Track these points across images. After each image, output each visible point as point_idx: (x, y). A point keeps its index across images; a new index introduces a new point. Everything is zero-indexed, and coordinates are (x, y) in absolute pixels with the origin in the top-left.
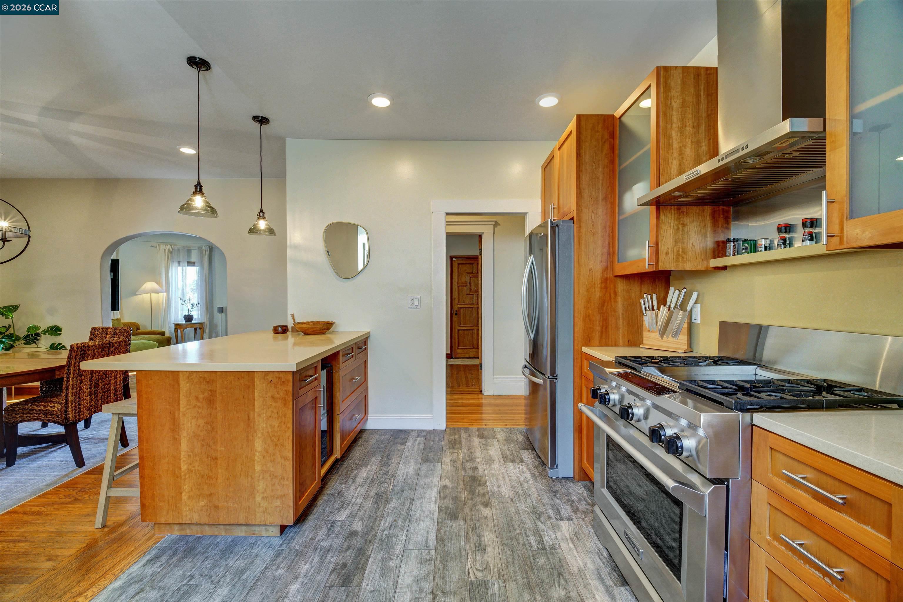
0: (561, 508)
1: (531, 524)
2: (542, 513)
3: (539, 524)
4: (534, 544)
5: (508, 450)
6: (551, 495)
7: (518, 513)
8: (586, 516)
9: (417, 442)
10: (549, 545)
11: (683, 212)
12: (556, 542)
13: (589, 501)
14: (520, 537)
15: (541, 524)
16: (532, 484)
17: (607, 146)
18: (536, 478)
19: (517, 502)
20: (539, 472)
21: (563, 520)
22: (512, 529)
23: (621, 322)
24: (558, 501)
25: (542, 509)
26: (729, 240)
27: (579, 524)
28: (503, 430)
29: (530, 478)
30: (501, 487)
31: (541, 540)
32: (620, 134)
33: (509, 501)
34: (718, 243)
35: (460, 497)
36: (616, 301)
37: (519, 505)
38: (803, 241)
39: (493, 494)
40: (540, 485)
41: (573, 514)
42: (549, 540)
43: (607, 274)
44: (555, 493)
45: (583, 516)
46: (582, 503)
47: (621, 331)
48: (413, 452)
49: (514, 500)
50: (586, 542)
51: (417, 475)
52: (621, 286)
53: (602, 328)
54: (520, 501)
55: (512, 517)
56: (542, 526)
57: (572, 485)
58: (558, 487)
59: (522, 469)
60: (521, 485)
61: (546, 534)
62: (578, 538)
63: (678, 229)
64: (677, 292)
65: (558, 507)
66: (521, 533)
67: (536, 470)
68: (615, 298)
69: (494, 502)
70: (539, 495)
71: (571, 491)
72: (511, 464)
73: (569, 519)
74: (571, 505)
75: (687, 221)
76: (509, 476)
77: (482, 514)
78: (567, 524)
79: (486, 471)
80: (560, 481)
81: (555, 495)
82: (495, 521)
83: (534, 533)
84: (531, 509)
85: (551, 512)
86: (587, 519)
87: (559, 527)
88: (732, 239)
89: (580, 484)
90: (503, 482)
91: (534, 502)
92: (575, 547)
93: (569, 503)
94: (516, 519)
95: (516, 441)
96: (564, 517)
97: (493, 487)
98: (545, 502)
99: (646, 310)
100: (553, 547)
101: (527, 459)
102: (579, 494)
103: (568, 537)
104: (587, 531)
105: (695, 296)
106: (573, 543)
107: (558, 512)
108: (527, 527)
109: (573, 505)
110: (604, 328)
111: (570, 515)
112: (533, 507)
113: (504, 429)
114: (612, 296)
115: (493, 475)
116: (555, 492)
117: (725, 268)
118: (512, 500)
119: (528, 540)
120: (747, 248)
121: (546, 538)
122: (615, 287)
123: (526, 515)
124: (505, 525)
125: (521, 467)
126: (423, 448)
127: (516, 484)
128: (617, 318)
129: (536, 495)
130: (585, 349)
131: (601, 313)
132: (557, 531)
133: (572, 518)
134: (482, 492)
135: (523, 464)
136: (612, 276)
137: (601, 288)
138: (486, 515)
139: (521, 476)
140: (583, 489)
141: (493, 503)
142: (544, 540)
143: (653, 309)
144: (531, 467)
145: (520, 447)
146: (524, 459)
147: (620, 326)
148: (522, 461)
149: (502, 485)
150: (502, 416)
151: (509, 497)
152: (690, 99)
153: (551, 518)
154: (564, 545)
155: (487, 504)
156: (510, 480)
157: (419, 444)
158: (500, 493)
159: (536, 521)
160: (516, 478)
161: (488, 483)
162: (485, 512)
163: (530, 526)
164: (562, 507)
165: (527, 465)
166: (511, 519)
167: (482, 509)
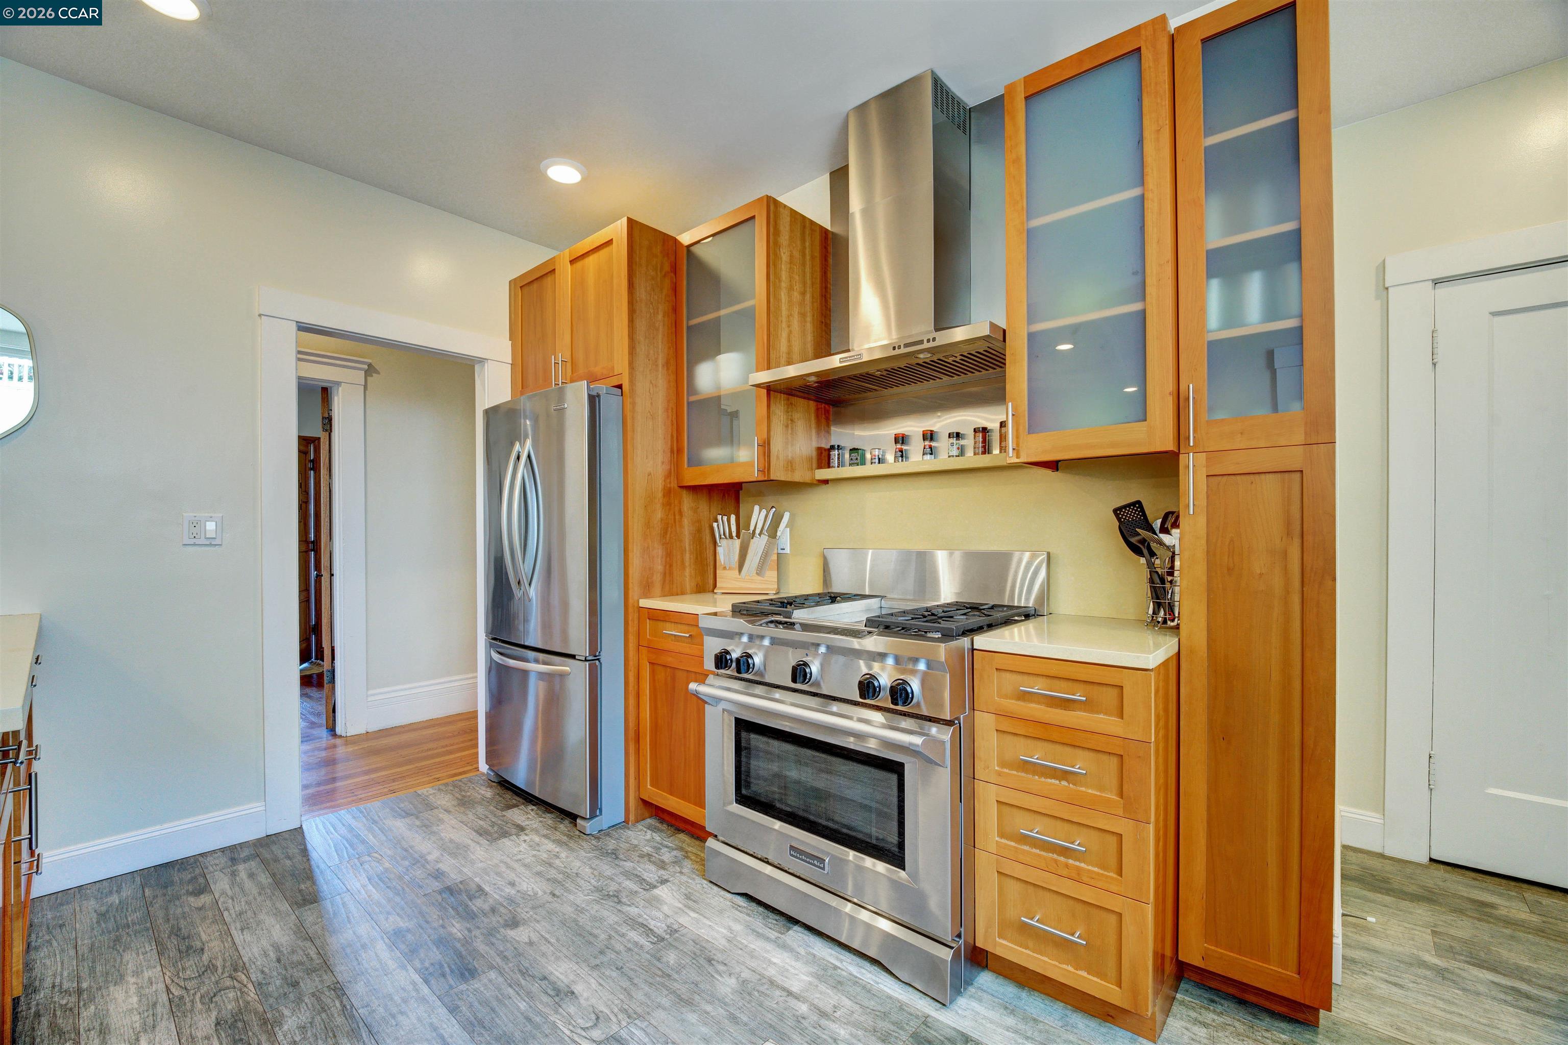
0: (640, 872)
1: (614, 916)
2: (618, 891)
3: (626, 909)
4: (643, 941)
5: (480, 819)
6: (609, 859)
7: (580, 910)
8: (681, 867)
9: (243, 875)
10: (665, 931)
11: (791, 404)
12: (669, 921)
13: (671, 845)
14: (613, 942)
15: (628, 908)
16: (567, 857)
17: (667, 283)
18: (567, 845)
19: (565, 894)
20: (565, 835)
21: (655, 887)
22: (591, 939)
23: (687, 556)
24: (628, 865)
25: (613, 887)
26: (832, 447)
27: (680, 881)
28: (439, 790)
29: (557, 850)
30: (517, 884)
31: (648, 931)
32: (688, 269)
33: (550, 898)
34: (820, 450)
35: (451, 934)
36: (681, 526)
37: (572, 897)
38: (923, 454)
39: (511, 900)
40: (583, 853)
41: (662, 872)
42: (659, 924)
43: (670, 483)
44: (615, 854)
45: (678, 869)
46: (662, 851)
47: (687, 570)
48: (251, 898)
49: (557, 893)
50: (709, 901)
51: (306, 939)
52: (687, 501)
53: (665, 566)
54: (567, 890)
55: (575, 921)
56: (633, 911)
57: (630, 832)
58: (611, 844)
59: (532, 840)
60: (550, 865)
61: (647, 918)
62: (694, 901)
63: (787, 426)
64: (764, 512)
65: (635, 872)
66: (610, 937)
67: (558, 833)
68: (681, 521)
69: (524, 913)
70: (591, 868)
71: (636, 842)
72: (505, 840)
73: (664, 882)
74: (650, 861)
75: (796, 416)
76: (517, 861)
77: (518, 942)
78: (665, 889)
79: (465, 870)
80: (608, 835)
81: (617, 858)
82: (553, 941)
83: (630, 925)
84: (597, 895)
85: (630, 885)
86: (685, 870)
87: (657, 899)
88: (836, 447)
89: (640, 826)
90: (514, 875)
91: (593, 881)
92: (701, 914)
93: (646, 859)
94: (583, 920)
95: (483, 800)
96: (653, 881)
97: (502, 890)
98: (610, 874)
99: (720, 538)
100: (672, 931)
101: (527, 823)
102: (648, 841)
103: (680, 906)
104: (698, 885)
105: (787, 516)
106: (694, 911)
107: (641, 880)
108: (611, 922)
109: (653, 859)
110: (667, 567)
111: (659, 875)
112: (598, 889)
113: (443, 787)
114: (677, 517)
115: (485, 871)
116: (613, 853)
117: (826, 482)
118: (554, 895)
119: (629, 941)
120: (857, 459)
121: (652, 924)
122: (680, 503)
123: (596, 907)
124: (574, 938)
125: (526, 838)
126: (270, 880)
127: (539, 868)
128: (683, 552)
129: (588, 870)
130: (644, 603)
131: (663, 544)
132: (660, 906)
133: (665, 877)
134: (486, 907)
135: (527, 832)
136: (676, 486)
137: (663, 504)
138: (527, 940)
139: (539, 851)
140: (649, 832)
141: (524, 916)
142: (652, 927)
143: (731, 537)
144: (545, 832)
145: (499, 807)
146: (523, 824)
147: (687, 564)
148: (522, 829)
149: (517, 880)
150: (417, 765)
151: (545, 893)
152: (797, 254)
153: (636, 892)
154: (683, 920)
155: (514, 923)
156: (525, 866)
157: (251, 876)
158: (524, 895)
159: (619, 907)
160: (533, 859)
161: (487, 888)
162: (521, 935)
163: (615, 920)
164: (639, 869)
165: (536, 831)
166: (576, 925)
167: (511, 933)
